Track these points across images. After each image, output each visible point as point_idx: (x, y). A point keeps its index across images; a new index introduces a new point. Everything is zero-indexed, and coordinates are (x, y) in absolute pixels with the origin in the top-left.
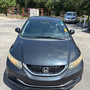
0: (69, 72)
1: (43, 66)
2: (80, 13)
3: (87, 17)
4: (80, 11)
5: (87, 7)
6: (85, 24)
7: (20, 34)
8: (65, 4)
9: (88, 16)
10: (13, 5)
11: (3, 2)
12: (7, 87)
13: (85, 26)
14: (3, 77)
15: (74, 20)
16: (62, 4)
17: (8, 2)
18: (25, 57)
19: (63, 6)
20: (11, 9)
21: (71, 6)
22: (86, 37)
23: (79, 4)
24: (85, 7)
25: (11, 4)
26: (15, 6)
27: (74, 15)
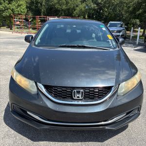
0: (118, 99)
1: (74, 88)
2: (131, 24)
3: (141, 32)
4: (130, 22)
5: (141, 13)
6: (139, 40)
7: (33, 42)
8: (106, 12)
9: (142, 30)
10: (21, 12)
11: (6, 7)
12: (11, 130)
13: (139, 43)
14: (3, 115)
15: (121, 34)
16: (101, 11)
17: (14, 7)
18: (42, 74)
19: (102, 14)
20: (18, 18)
21: (115, 15)
22: (143, 58)
23: (129, 7)
24: (138, 12)
25: (18, 11)
26: (25, 14)
27: (121, 26)
